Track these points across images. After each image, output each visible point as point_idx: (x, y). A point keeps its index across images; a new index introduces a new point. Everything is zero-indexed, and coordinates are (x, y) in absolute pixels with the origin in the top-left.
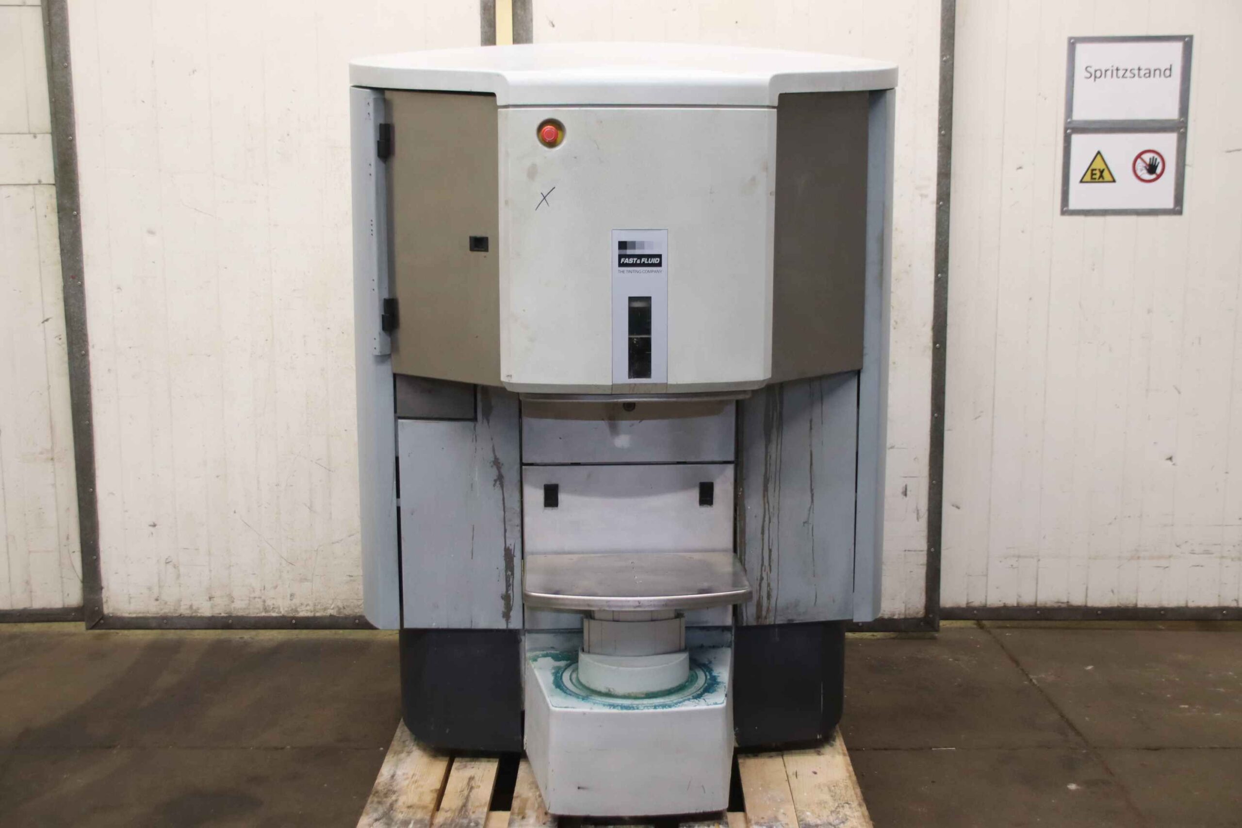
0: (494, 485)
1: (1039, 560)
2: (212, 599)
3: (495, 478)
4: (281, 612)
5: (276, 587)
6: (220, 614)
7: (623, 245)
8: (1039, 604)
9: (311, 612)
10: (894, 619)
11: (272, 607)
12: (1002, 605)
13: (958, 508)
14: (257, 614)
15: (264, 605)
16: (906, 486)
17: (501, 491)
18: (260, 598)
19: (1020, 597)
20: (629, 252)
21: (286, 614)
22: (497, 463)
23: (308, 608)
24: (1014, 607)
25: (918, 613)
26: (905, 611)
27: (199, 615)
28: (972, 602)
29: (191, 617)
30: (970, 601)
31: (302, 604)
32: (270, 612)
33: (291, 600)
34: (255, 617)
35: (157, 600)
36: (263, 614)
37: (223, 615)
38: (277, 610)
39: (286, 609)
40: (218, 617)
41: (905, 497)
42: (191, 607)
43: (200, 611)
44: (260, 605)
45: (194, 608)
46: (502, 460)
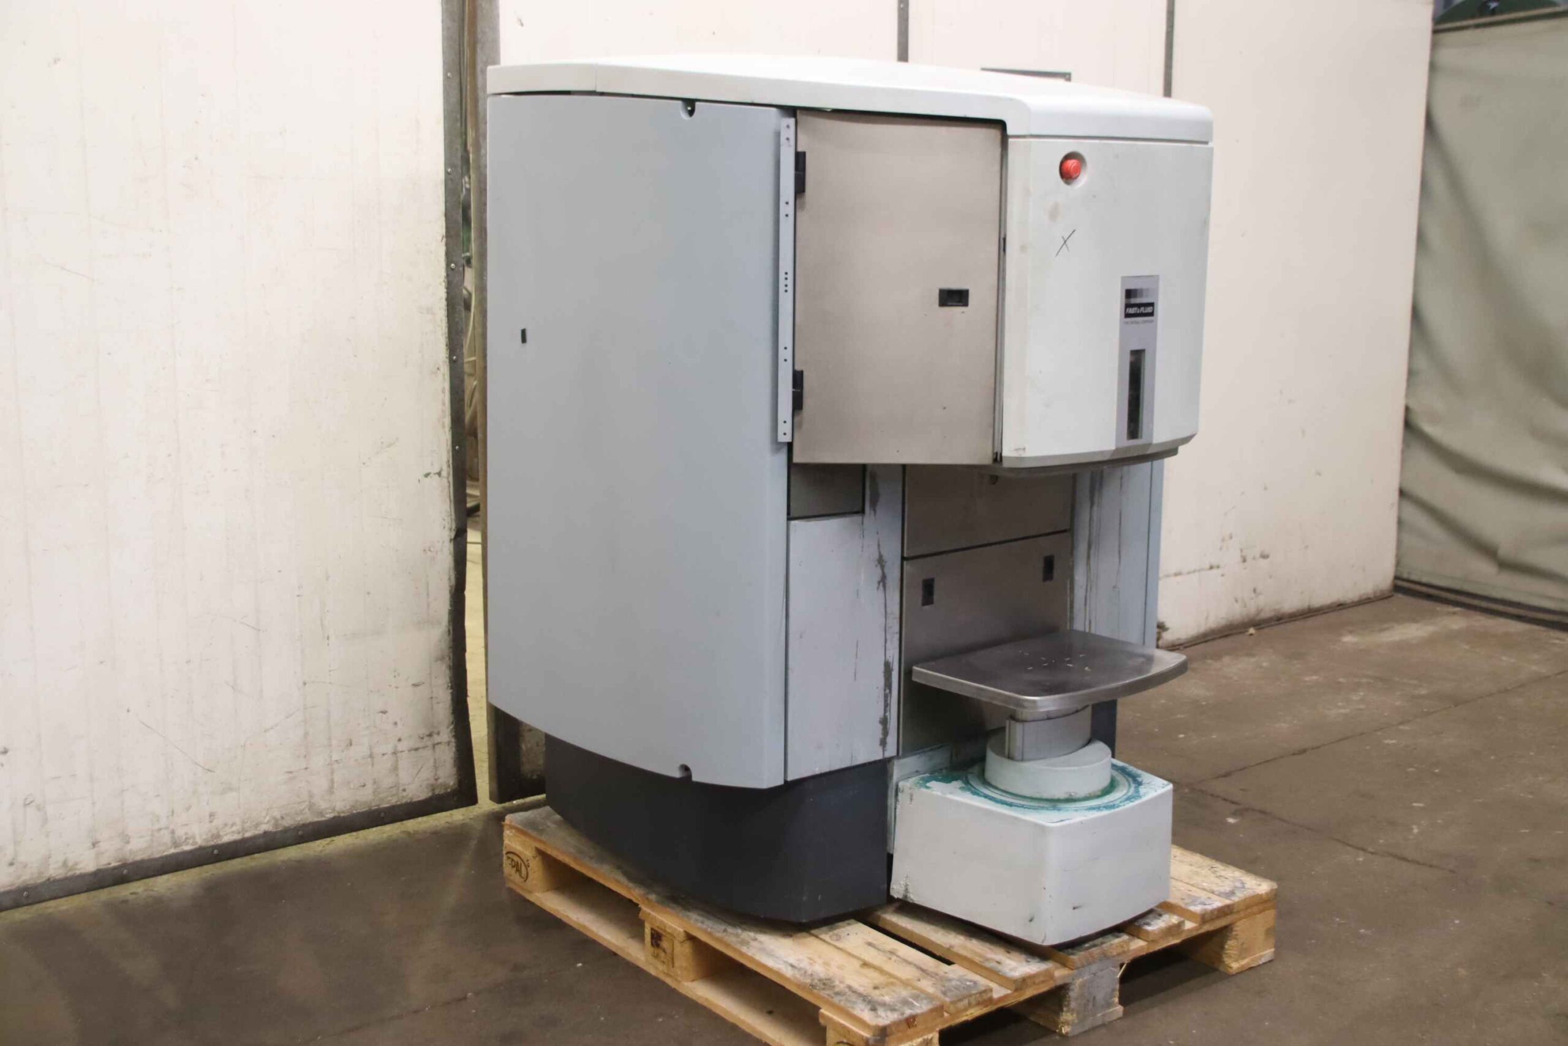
0: (878, 588)
2: (96, 845)
3: (880, 579)
4: (197, 843)
5: (188, 809)
6: (110, 864)
7: (1129, 294)
9: (239, 833)
11: (184, 837)
14: (164, 852)
15: (173, 837)
17: (883, 595)
18: (167, 828)
20: (1133, 301)
21: (204, 844)
22: (881, 562)
23: (234, 828)
27: (78, 872)
29: (66, 879)
31: (226, 825)
32: (182, 845)
33: (211, 822)
34: (162, 858)
35: (11, 864)
36: (173, 851)
37: (114, 864)
38: (191, 841)
39: (204, 837)
40: (107, 870)
42: (65, 863)
43: (78, 867)
44: (166, 838)
45: (70, 864)
46: (886, 556)
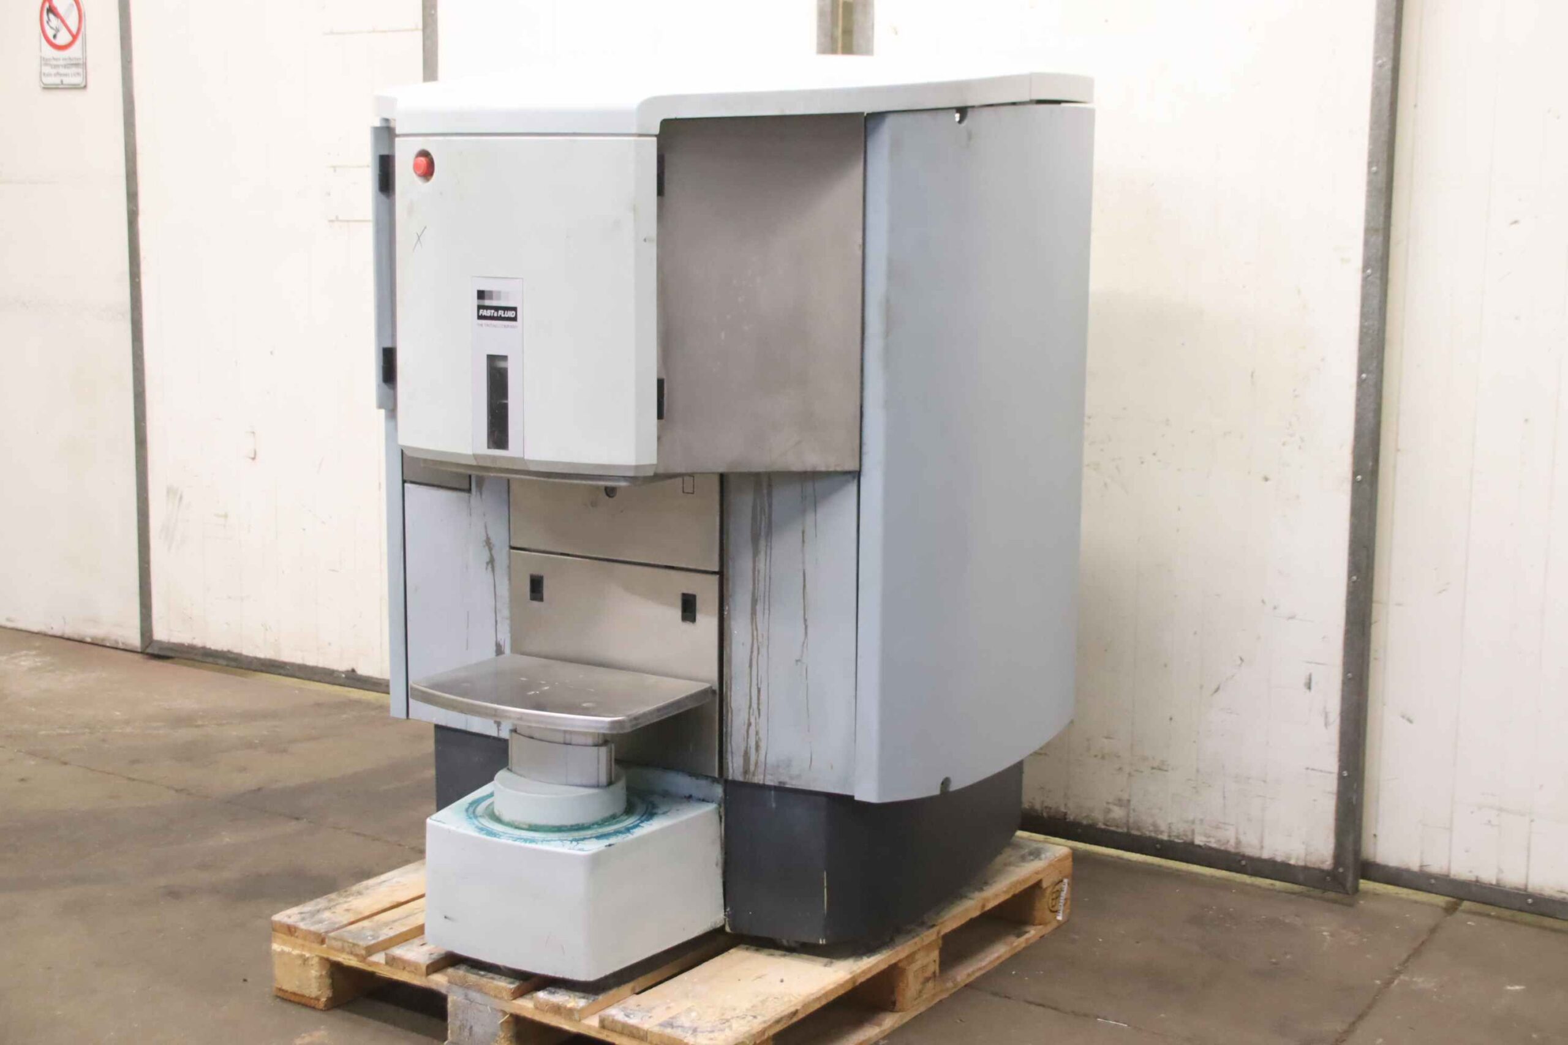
0: (487, 569)
1: (1532, 821)
3: (488, 560)
7: (481, 295)
8: (1530, 889)
10: (1289, 865)
12: (1474, 879)
13: (1410, 721)
16: (1310, 676)
17: (492, 577)
19: (1501, 871)
20: (487, 303)
22: (488, 543)
24: (1491, 885)
25: (1323, 862)
26: (1306, 855)
28: (1429, 865)
30: (1425, 864)
41: (1308, 691)
46: (493, 540)
